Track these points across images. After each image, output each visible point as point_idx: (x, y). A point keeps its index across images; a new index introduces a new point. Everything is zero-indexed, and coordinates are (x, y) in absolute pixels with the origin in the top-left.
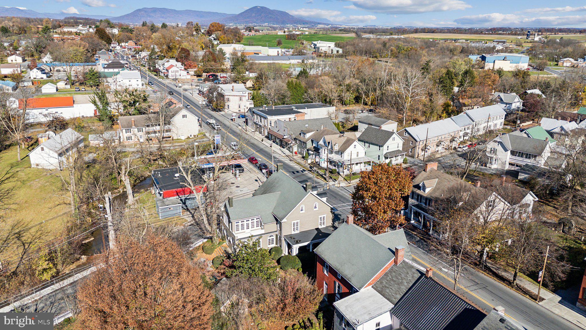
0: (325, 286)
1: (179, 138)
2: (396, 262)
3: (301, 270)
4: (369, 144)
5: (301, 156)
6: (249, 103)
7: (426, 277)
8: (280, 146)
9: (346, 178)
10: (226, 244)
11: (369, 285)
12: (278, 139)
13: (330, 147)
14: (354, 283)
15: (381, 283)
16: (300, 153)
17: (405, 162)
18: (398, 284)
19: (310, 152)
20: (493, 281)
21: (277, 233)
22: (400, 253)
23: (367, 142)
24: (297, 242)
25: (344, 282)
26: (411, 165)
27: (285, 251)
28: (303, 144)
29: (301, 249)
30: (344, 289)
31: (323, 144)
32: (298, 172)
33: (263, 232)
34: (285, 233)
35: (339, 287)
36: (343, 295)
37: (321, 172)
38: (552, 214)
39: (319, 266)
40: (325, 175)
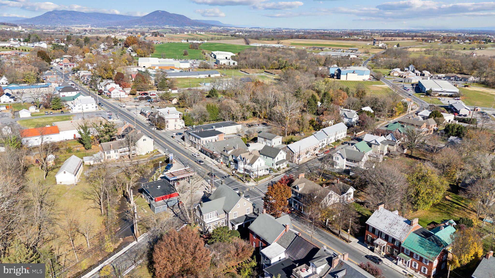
0: (254, 244)
1: (141, 154)
2: (286, 230)
3: (240, 237)
4: (267, 156)
5: (225, 165)
6: (181, 122)
7: (299, 236)
8: (211, 158)
9: (255, 180)
10: (198, 226)
11: (275, 241)
12: (209, 153)
13: (244, 161)
14: (268, 241)
15: (280, 240)
16: (225, 163)
17: (288, 166)
18: (287, 240)
19: (231, 163)
20: (331, 235)
21: (226, 219)
22: (288, 227)
23: (265, 156)
24: (238, 223)
25: (264, 241)
26: (291, 168)
27: (231, 228)
28: (226, 158)
29: (239, 226)
30: (264, 245)
31: (240, 159)
32: (226, 177)
33: (219, 219)
34: (230, 219)
35: (261, 244)
36: (263, 247)
37: (240, 176)
38: (363, 197)
39: (251, 235)
40: (243, 178)
